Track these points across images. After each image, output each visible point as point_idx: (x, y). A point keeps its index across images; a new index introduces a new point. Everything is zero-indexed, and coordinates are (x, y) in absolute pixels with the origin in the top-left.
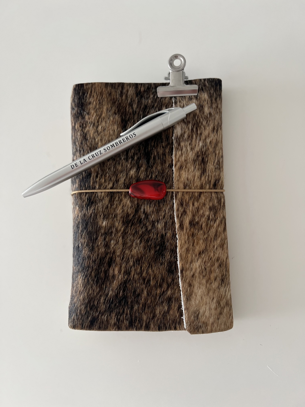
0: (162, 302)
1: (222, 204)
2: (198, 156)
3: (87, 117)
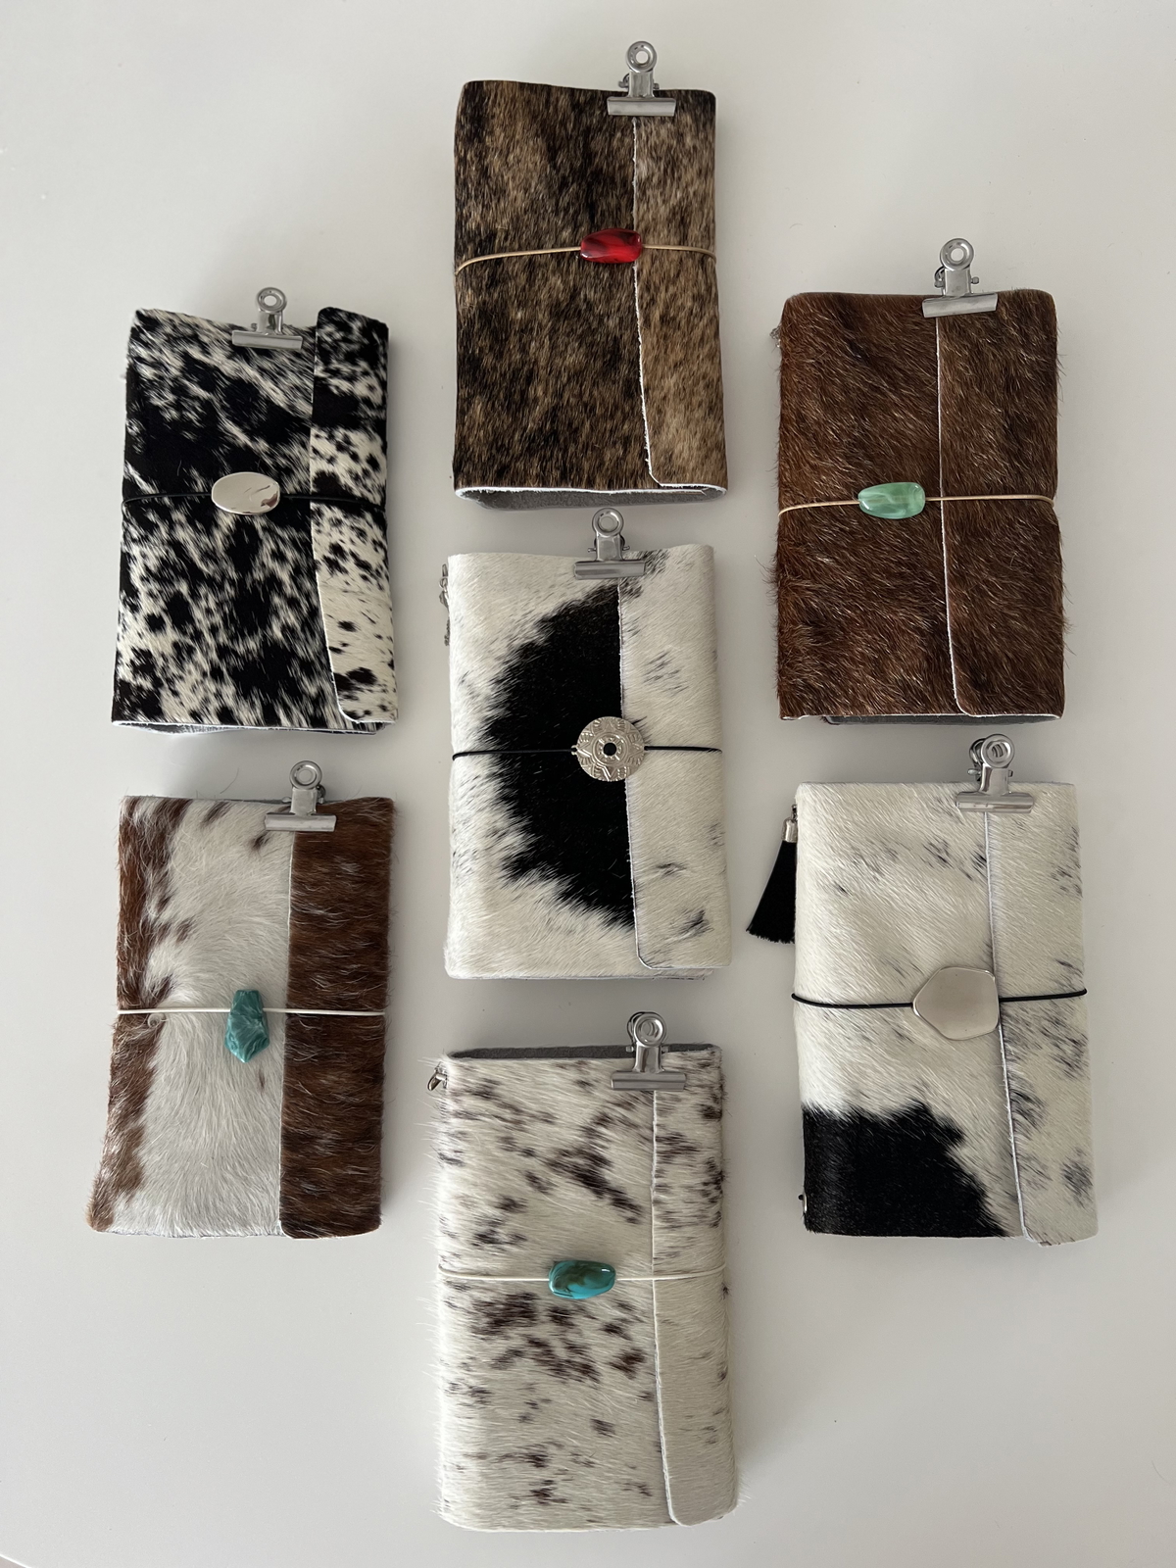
0: (615, 443)
1: (713, 296)
2: (674, 214)
3: (488, 139)
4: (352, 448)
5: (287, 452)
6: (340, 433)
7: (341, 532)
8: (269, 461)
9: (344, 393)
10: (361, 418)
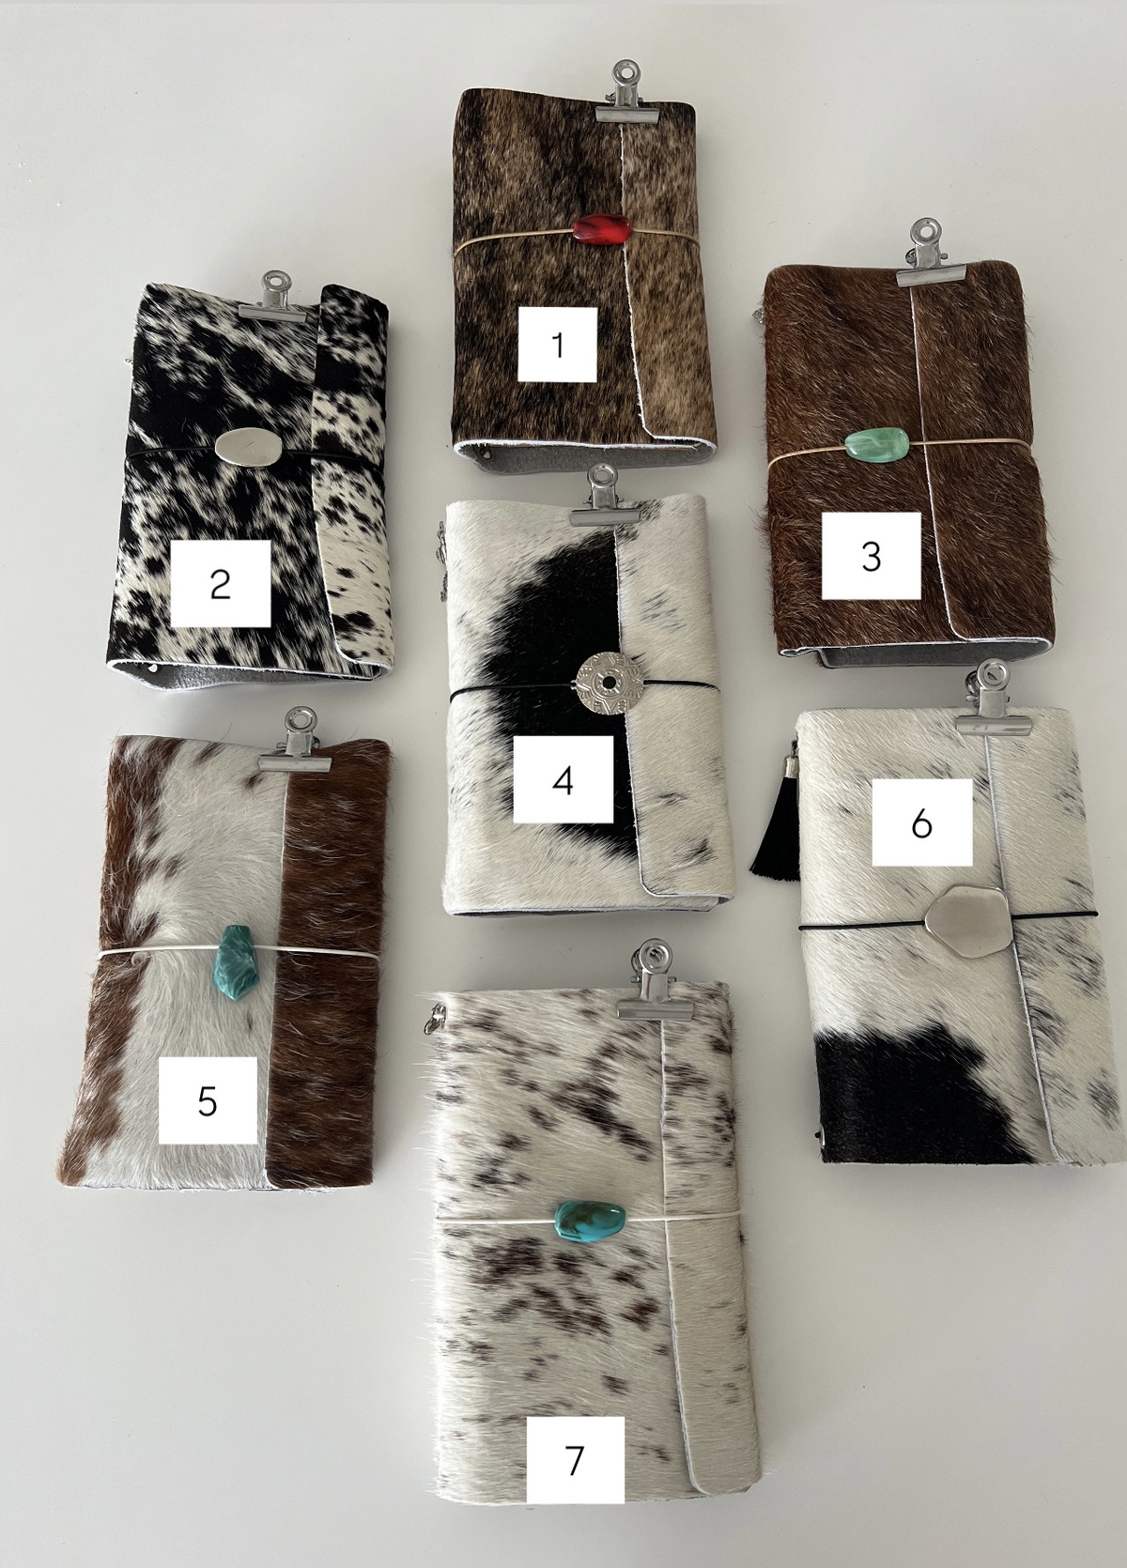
0: (608, 402)
1: (698, 276)
2: (660, 204)
3: (485, 139)
4: (352, 411)
5: (289, 413)
6: (341, 397)
7: (340, 486)
8: (271, 421)
9: (346, 361)
10: (361, 384)
